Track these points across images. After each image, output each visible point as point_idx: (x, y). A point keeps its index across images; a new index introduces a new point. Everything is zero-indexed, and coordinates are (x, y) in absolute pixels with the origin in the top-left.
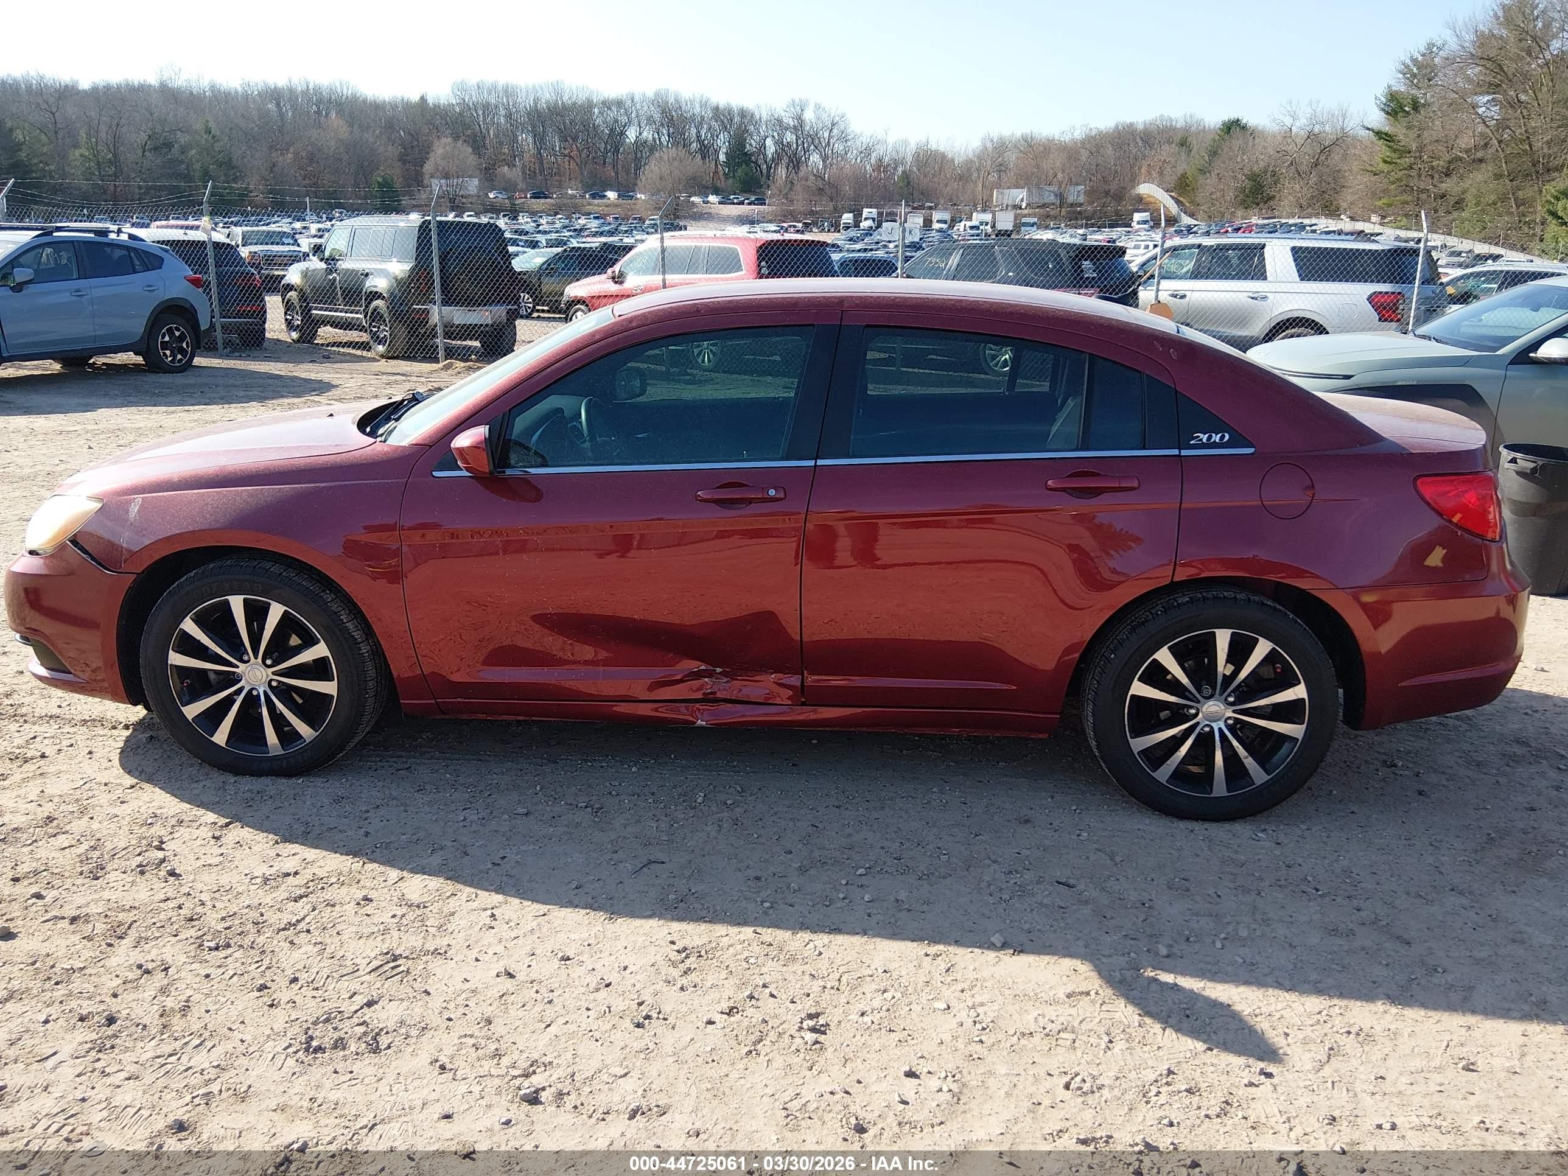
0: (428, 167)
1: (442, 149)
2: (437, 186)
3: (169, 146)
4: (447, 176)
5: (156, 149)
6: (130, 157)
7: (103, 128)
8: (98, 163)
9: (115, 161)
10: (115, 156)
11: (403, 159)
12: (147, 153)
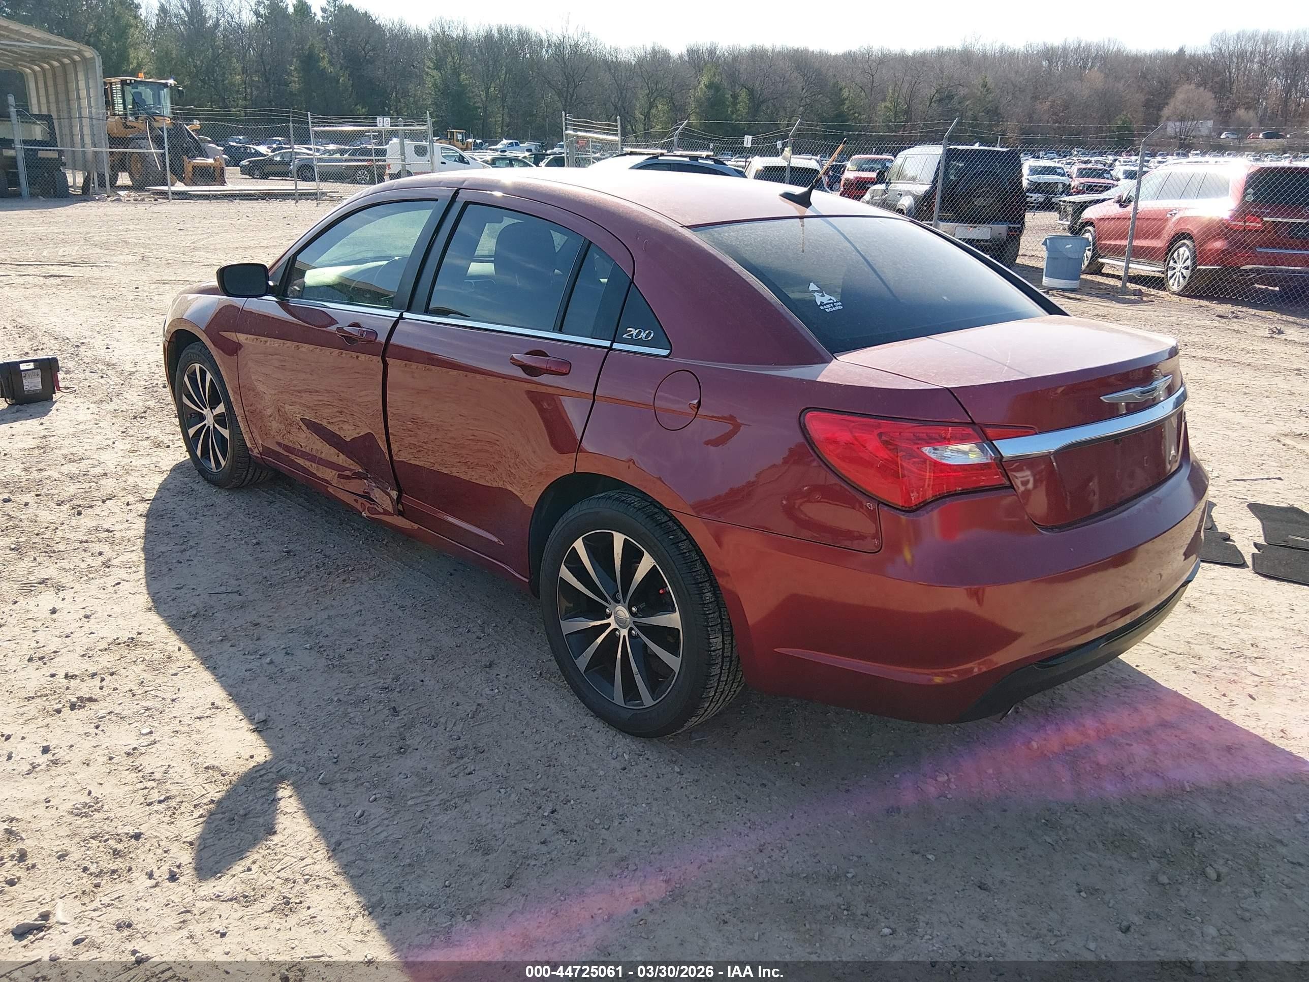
0: (1166, 112)
1: (1184, 94)
2: (1172, 127)
3: (950, 97)
4: (1182, 119)
5: (940, 100)
6: (919, 108)
7: (906, 85)
8: (896, 113)
9: (907, 112)
10: (909, 107)
11: (1147, 104)
12: (933, 104)
